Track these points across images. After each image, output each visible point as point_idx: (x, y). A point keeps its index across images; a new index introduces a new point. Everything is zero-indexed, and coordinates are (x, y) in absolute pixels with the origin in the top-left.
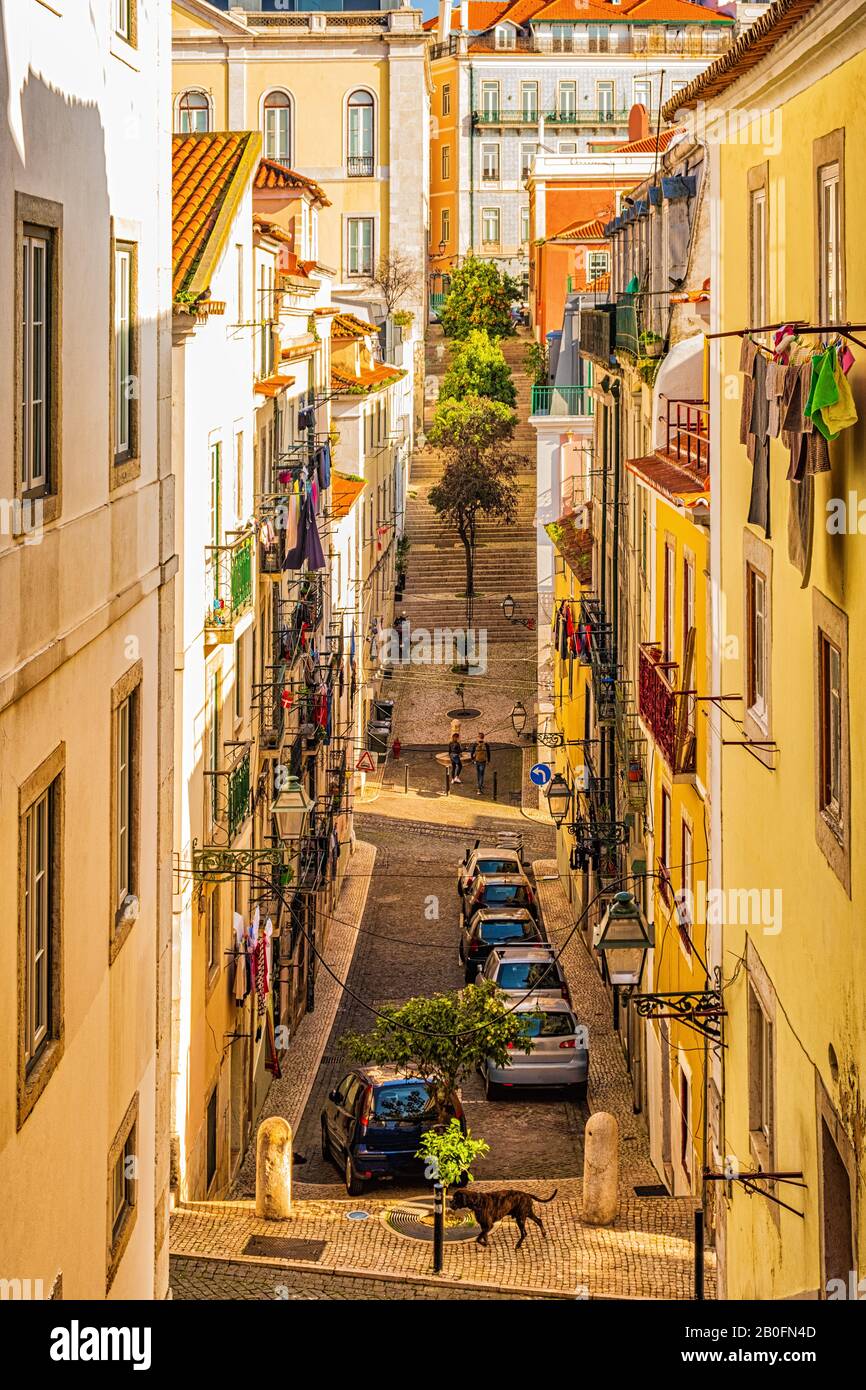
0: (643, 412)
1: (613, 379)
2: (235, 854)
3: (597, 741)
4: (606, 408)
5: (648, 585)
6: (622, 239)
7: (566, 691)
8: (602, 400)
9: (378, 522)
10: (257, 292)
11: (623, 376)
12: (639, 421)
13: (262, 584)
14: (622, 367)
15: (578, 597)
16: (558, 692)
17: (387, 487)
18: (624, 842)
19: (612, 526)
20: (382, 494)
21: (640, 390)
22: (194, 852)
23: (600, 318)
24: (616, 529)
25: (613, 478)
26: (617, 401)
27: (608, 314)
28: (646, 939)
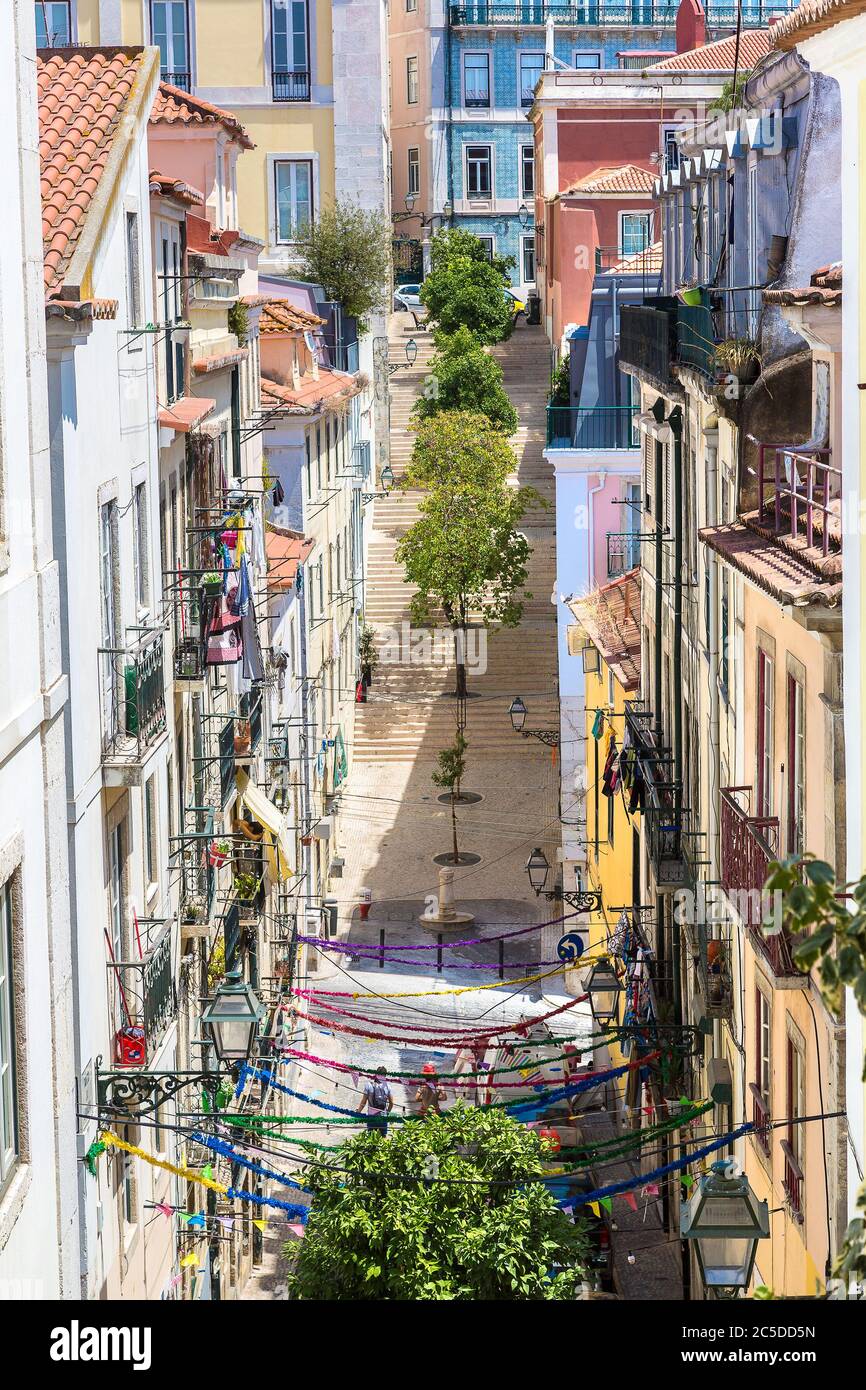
0: (720, 458)
1: (671, 405)
2: (157, 1077)
3: (651, 907)
4: (659, 445)
5: (732, 703)
6: (682, 202)
7: (603, 835)
8: (654, 434)
9: (330, 594)
10: (158, 281)
11: (688, 404)
12: (715, 470)
13: (177, 696)
14: (687, 390)
15: (620, 708)
16: (592, 836)
17: (342, 544)
18: (695, 1053)
19: (672, 614)
20: (334, 555)
21: (716, 427)
22: (98, 1074)
23: (651, 318)
24: (678, 618)
25: (672, 546)
26: (678, 436)
27: (664, 314)
28: (757, 1226)
